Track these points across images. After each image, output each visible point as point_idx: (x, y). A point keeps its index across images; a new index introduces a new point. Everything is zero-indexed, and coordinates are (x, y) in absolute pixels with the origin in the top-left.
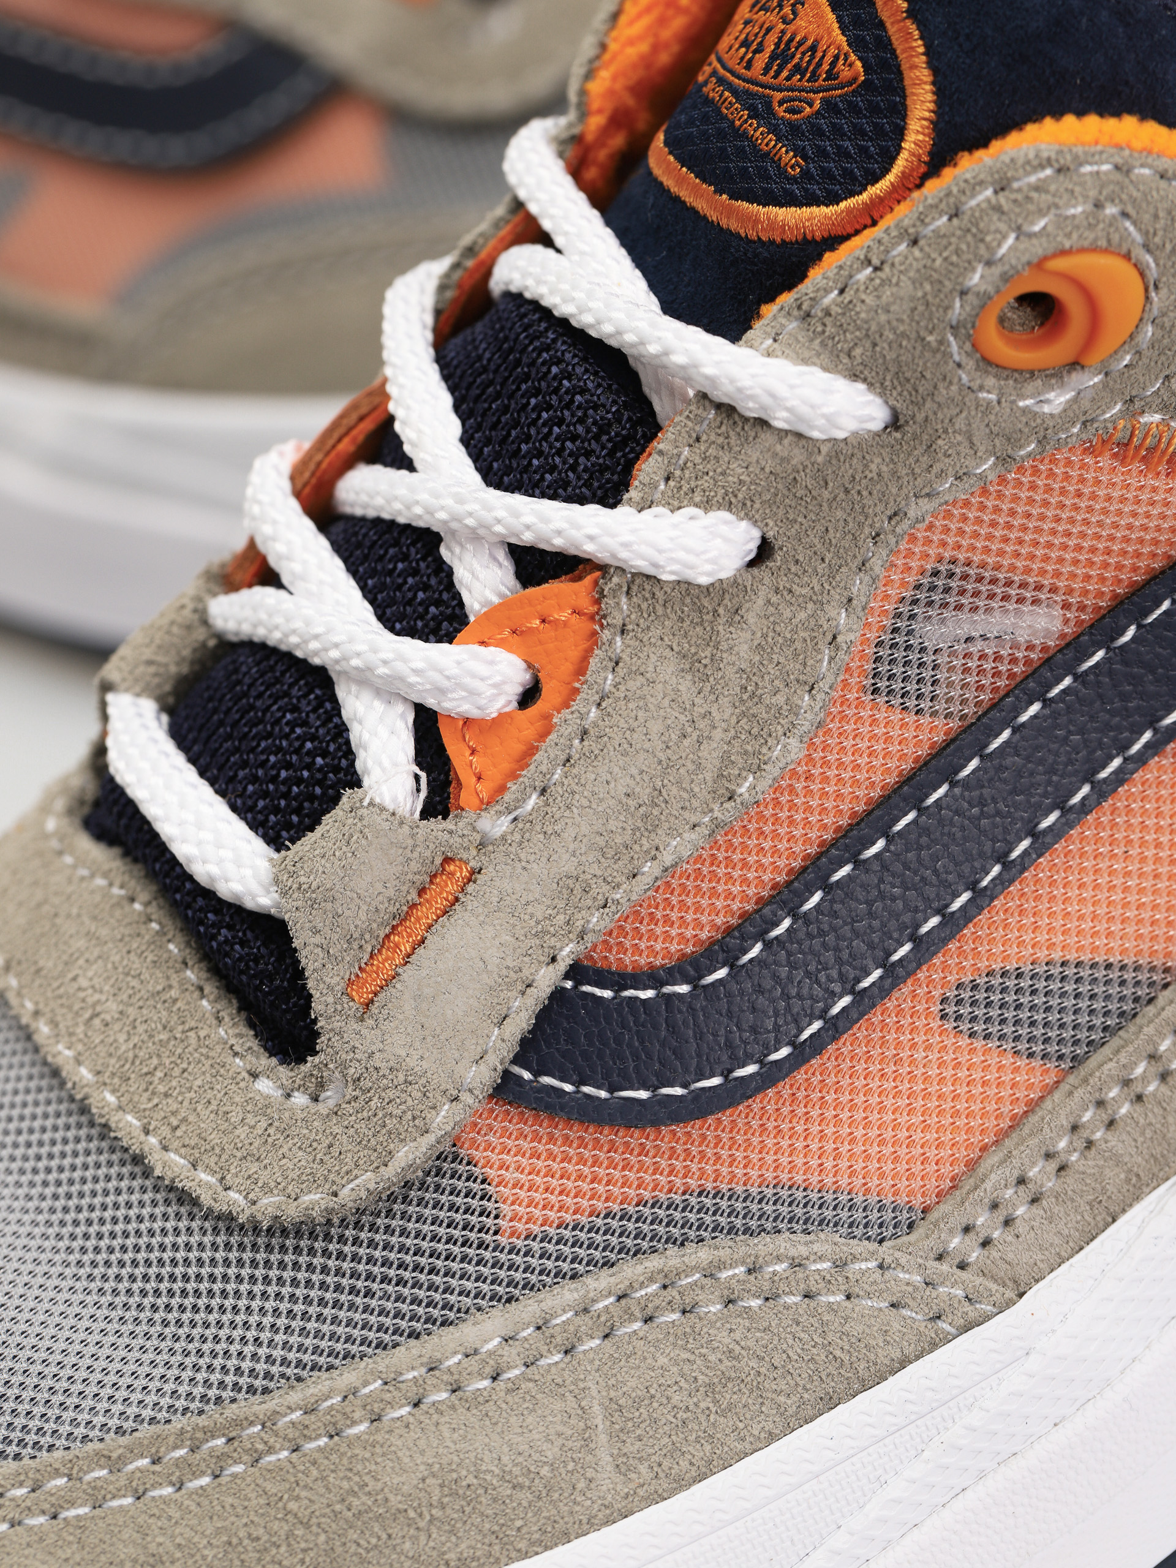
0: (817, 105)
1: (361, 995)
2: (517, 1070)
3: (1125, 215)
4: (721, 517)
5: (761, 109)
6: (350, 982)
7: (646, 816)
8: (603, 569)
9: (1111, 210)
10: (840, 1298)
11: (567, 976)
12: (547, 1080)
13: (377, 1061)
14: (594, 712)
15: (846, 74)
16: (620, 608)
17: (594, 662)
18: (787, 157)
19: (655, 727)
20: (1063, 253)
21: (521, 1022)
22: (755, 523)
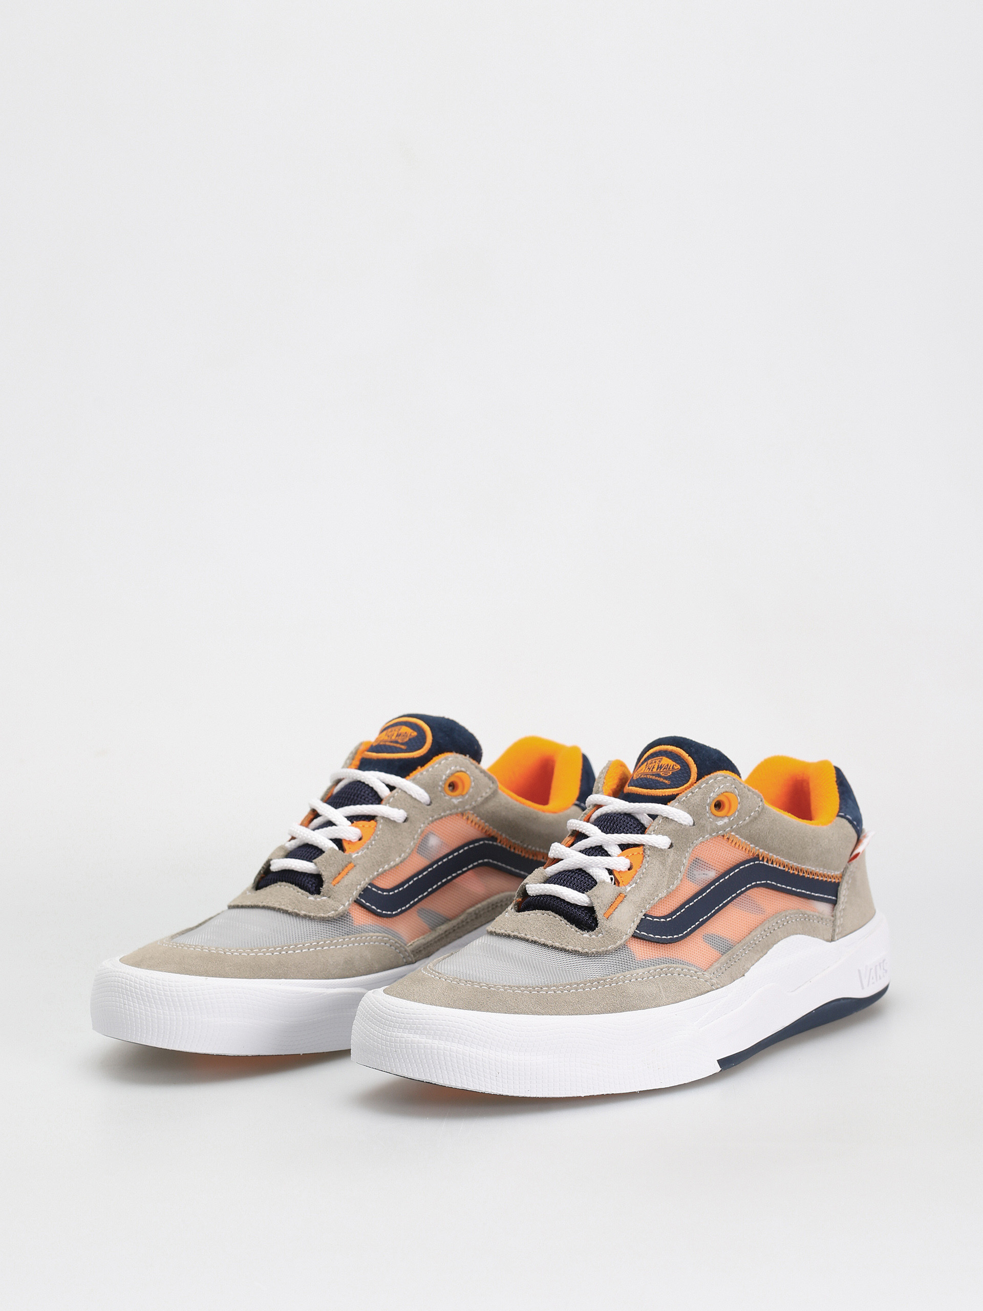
0: (671, 773)
1: (606, 916)
2: (636, 931)
3: (735, 788)
4: (666, 837)
5: (659, 776)
6: (604, 914)
7: (655, 889)
8: (643, 845)
9: (733, 786)
10: (696, 978)
11: (644, 916)
12: (642, 933)
13: (611, 927)
14: (644, 870)
15: (676, 768)
16: (648, 852)
17: (644, 861)
18: (666, 782)
19: (656, 873)
20: (726, 792)
21: (637, 921)
22: (671, 839)
